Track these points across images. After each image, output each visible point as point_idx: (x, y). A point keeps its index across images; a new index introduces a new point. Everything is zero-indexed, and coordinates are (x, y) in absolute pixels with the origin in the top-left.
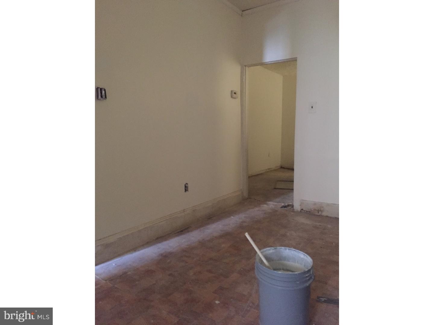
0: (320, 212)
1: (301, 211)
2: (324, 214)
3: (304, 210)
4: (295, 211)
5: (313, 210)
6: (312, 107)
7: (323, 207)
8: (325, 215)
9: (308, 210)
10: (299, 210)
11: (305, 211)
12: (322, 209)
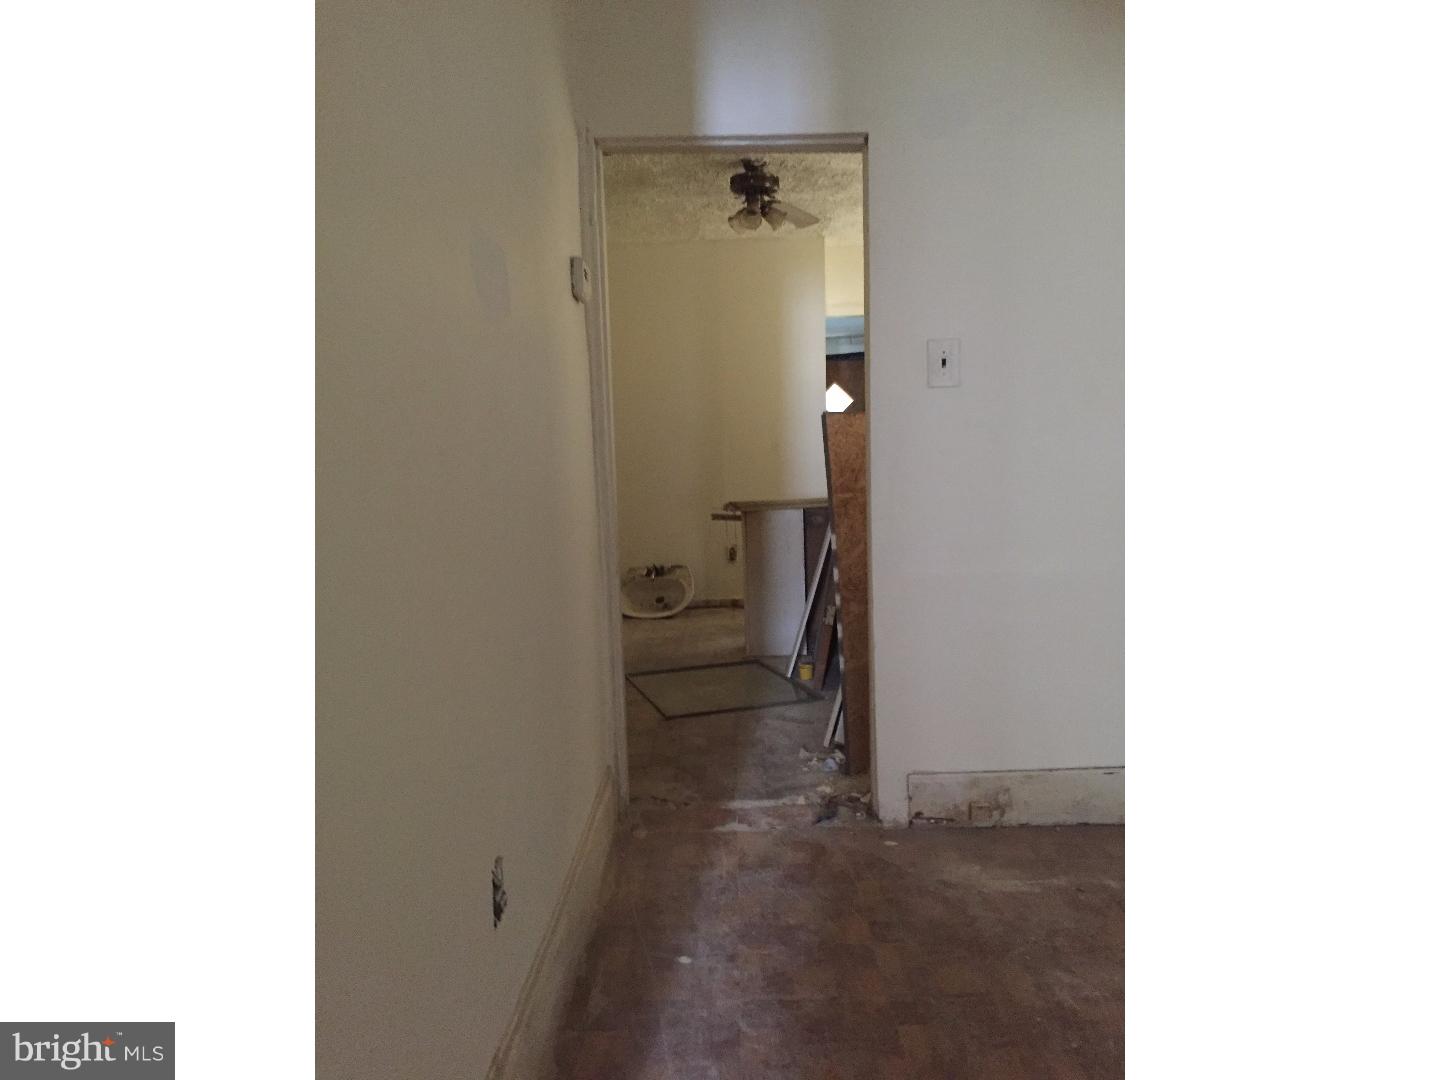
0: (996, 814)
1: (911, 822)
2: (1013, 817)
3: (926, 815)
4: (886, 825)
5: (964, 808)
6: (944, 362)
7: (1007, 790)
8: (1014, 823)
9: (943, 815)
10: (904, 818)
11: (929, 819)
12: (1002, 799)
